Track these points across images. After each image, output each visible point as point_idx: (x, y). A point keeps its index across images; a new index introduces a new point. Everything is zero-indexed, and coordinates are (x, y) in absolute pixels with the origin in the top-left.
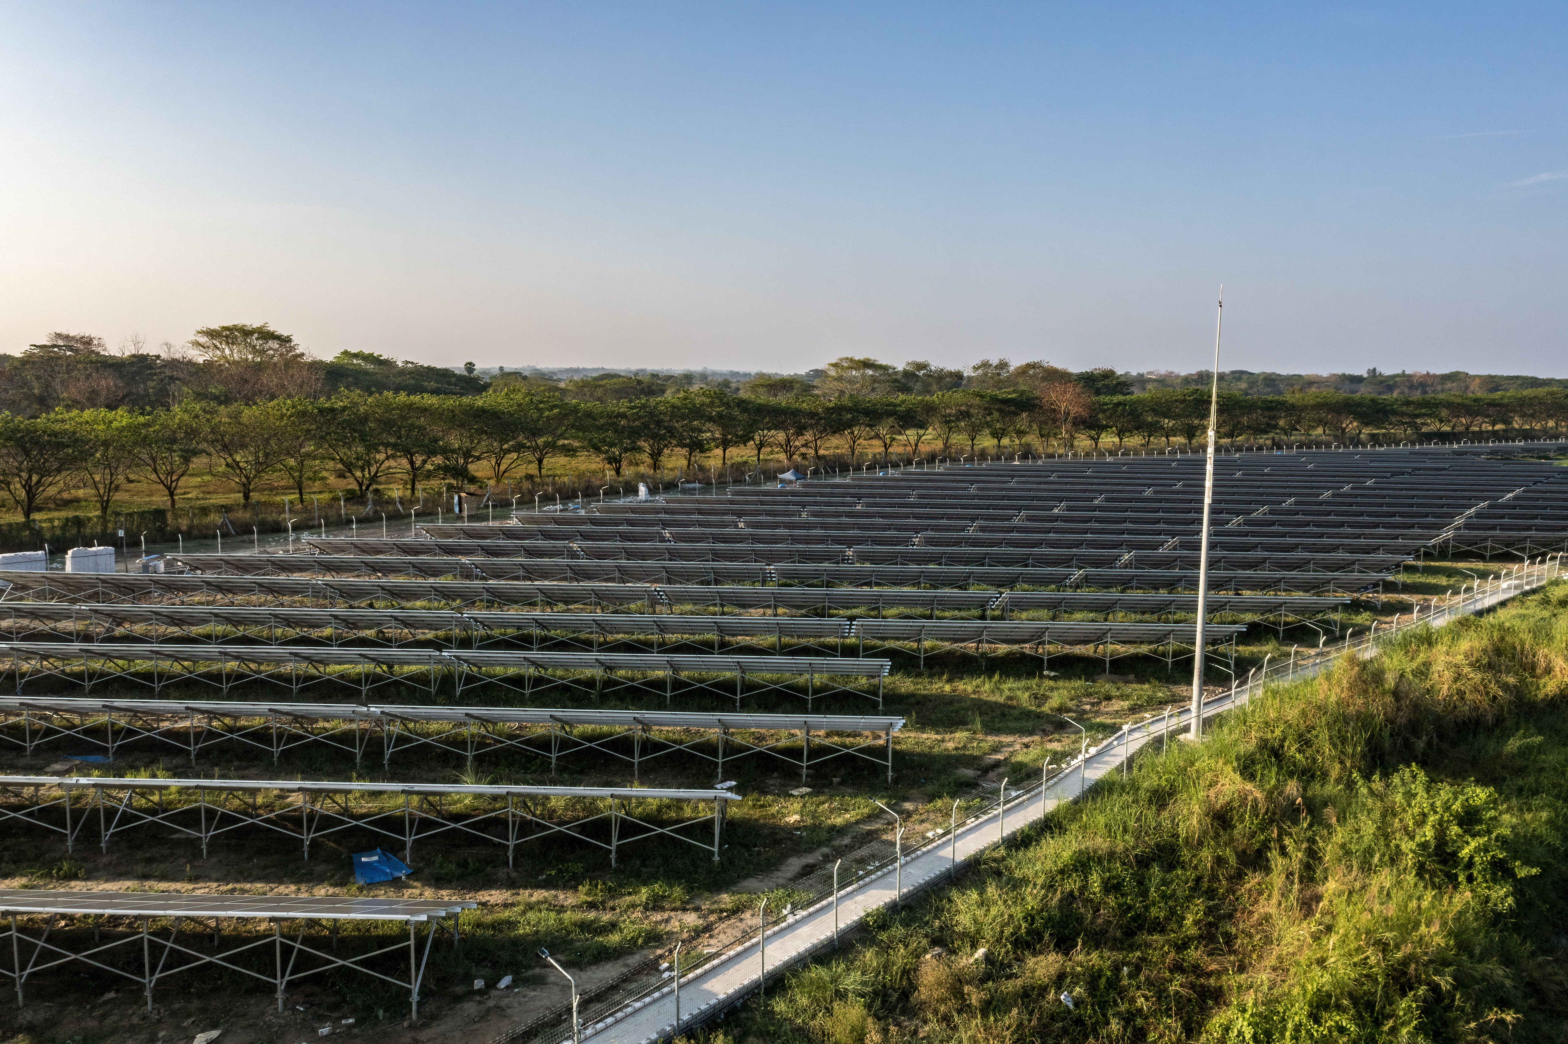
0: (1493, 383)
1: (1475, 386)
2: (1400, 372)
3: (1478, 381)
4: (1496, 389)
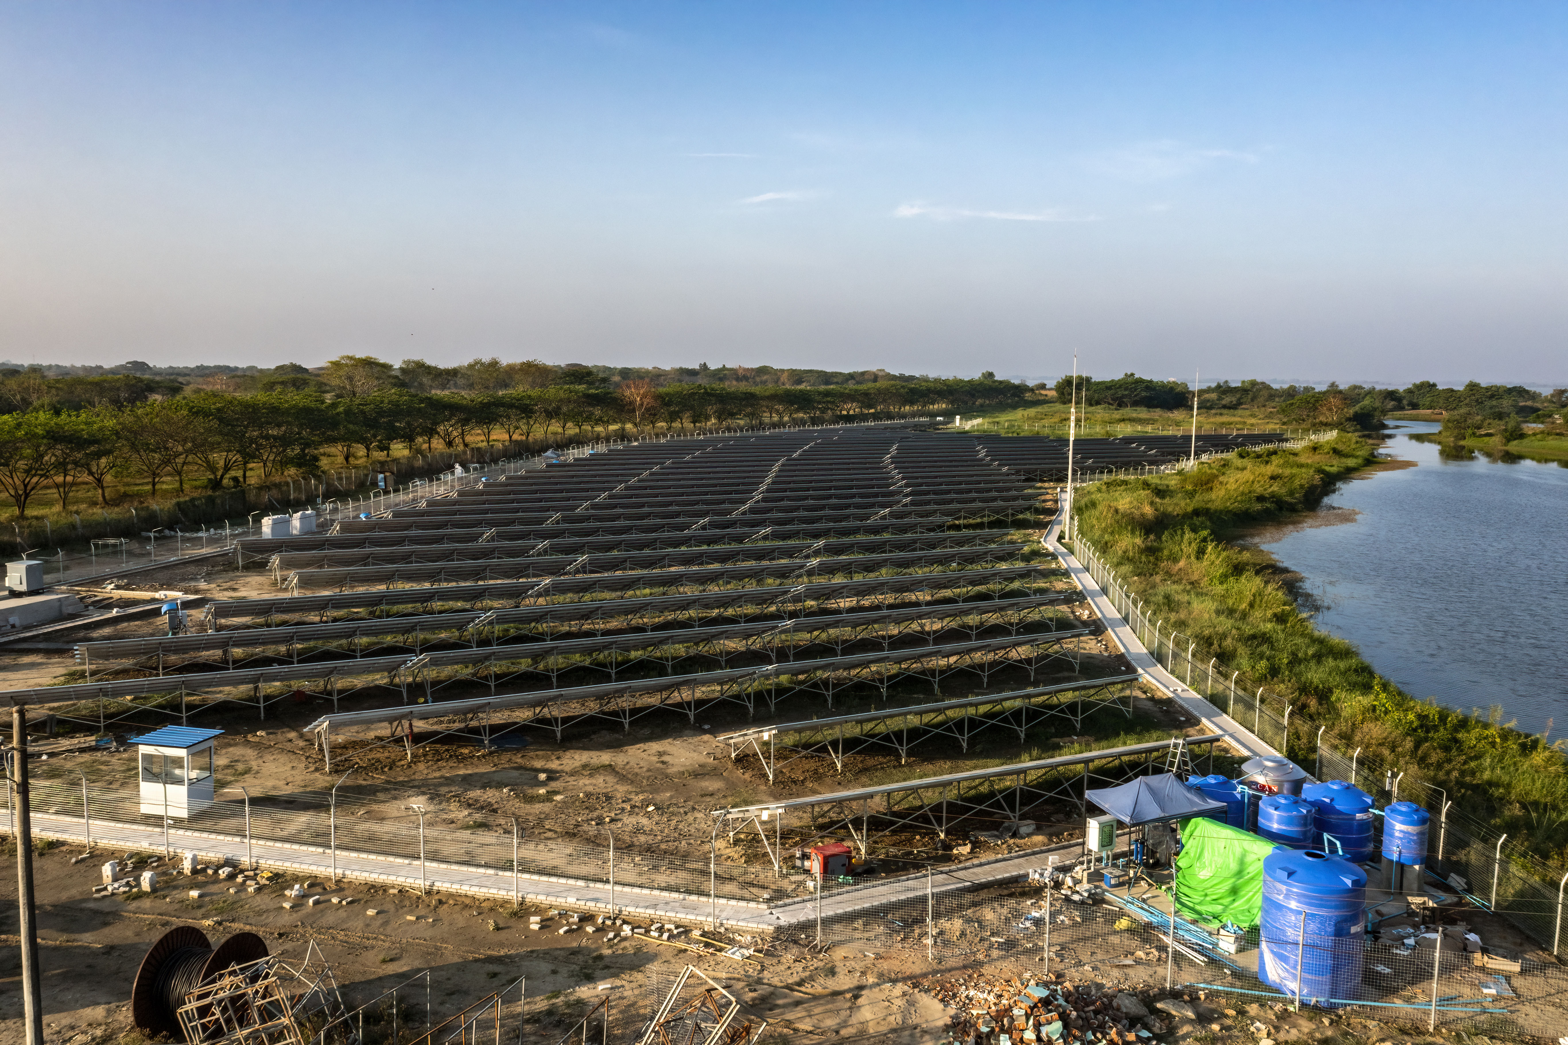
0: (798, 376)
1: (784, 377)
2: (721, 366)
3: (786, 374)
4: (799, 382)
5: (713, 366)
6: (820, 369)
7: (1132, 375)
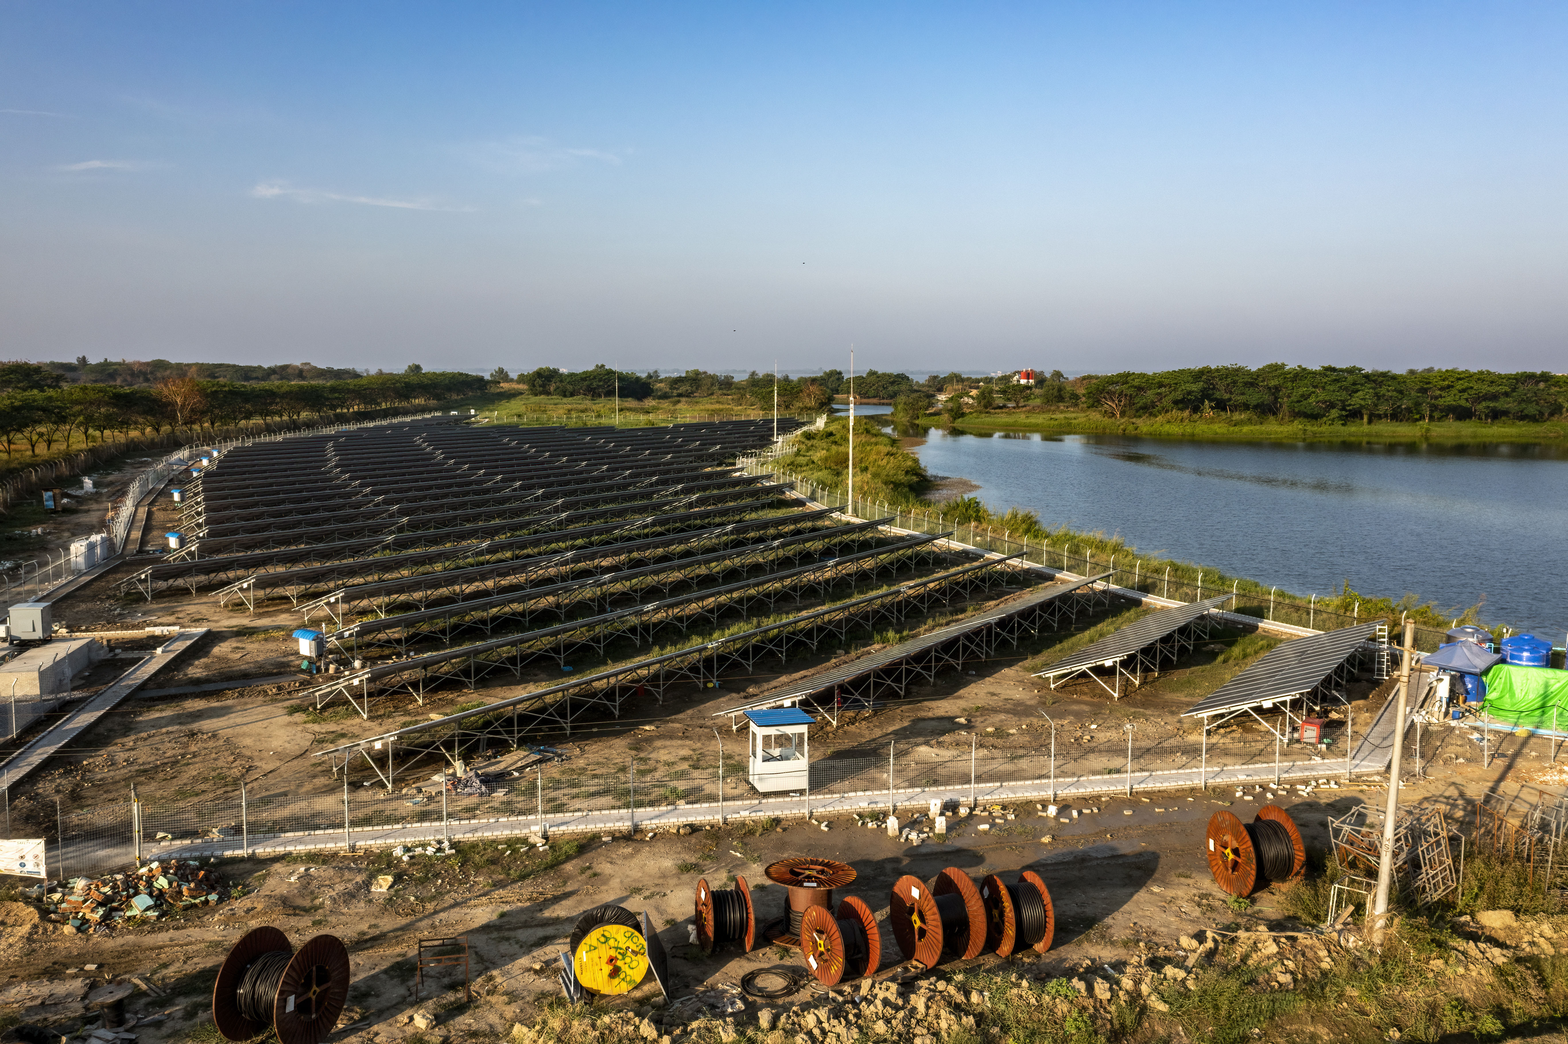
0: (208, 370)
5: (93, 360)
6: (231, 363)
7: (603, 366)
